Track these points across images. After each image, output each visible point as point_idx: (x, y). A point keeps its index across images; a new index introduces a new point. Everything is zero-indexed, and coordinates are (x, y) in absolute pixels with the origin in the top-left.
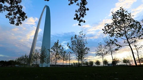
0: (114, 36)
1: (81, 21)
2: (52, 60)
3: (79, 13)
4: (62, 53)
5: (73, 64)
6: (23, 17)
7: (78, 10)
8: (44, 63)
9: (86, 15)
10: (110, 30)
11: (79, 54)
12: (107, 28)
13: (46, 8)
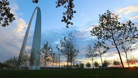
0: (102, 38)
1: (69, 23)
2: (42, 63)
3: (67, 15)
5: (64, 66)
6: (11, 18)
7: (65, 12)
8: (34, 65)
9: (73, 17)
10: (98, 32)
11: (68, 56)
12: (95, 30)
13: (37, 9)
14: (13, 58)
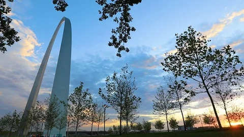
0: (182, 76)
1: (122, 49)
2: (70, 122)
3: (118, 35)
4: (89, 107)
5: (113, 129)
6: (10, 38)
7: (116, 30)
9: (129, 38)
10: (174, 65)
11: (121, 109)
12: (169, 61)
13: (64, 22)
14: (12, 114)
